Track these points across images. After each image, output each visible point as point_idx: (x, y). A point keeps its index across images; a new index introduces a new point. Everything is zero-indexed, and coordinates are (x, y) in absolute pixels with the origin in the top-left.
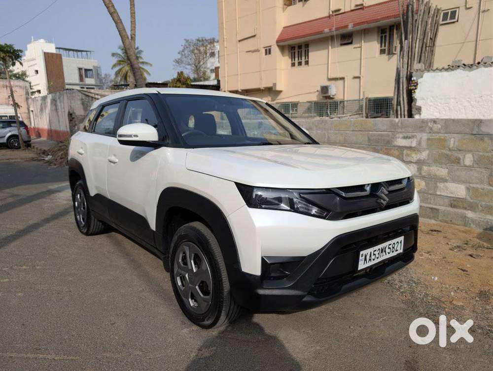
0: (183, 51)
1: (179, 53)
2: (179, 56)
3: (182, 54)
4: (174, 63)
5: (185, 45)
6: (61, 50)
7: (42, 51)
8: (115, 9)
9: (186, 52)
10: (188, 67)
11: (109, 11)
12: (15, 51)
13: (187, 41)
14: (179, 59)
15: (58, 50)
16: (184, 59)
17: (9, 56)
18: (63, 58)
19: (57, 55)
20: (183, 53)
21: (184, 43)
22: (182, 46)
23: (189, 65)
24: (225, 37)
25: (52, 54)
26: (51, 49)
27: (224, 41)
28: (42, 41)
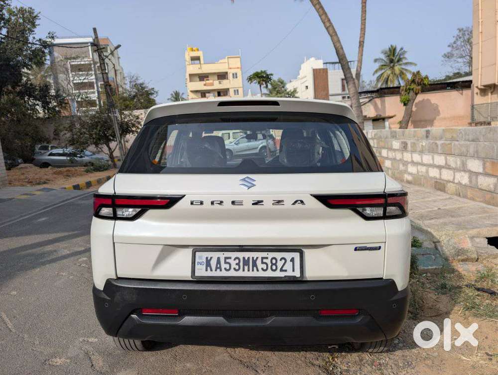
0: (455, 43)
1: (449, 46)
2: (449, 49)
3: (453, 46)
4: (443, 59)
5: (458, 36)
6: (328, 65)
7: (312, 68)
8: (331, 23)
9: (459, 43)
10: (460, 60)
11: (325, 26)
12: (267, 75)
13: (460, 30)
14: (448, 53)
15: (325, 65)
16: (455, 52)
17: (263, 80)
18: (329, 71)
19: (323, 69)
20: (455, 45)
21: (456, 33)
22: (454, 37)
23: (461, 57)
24: (480, 21)
25: (320, 69)
26: (319, 65)
27: (479, 25)
28: (312, 59)
